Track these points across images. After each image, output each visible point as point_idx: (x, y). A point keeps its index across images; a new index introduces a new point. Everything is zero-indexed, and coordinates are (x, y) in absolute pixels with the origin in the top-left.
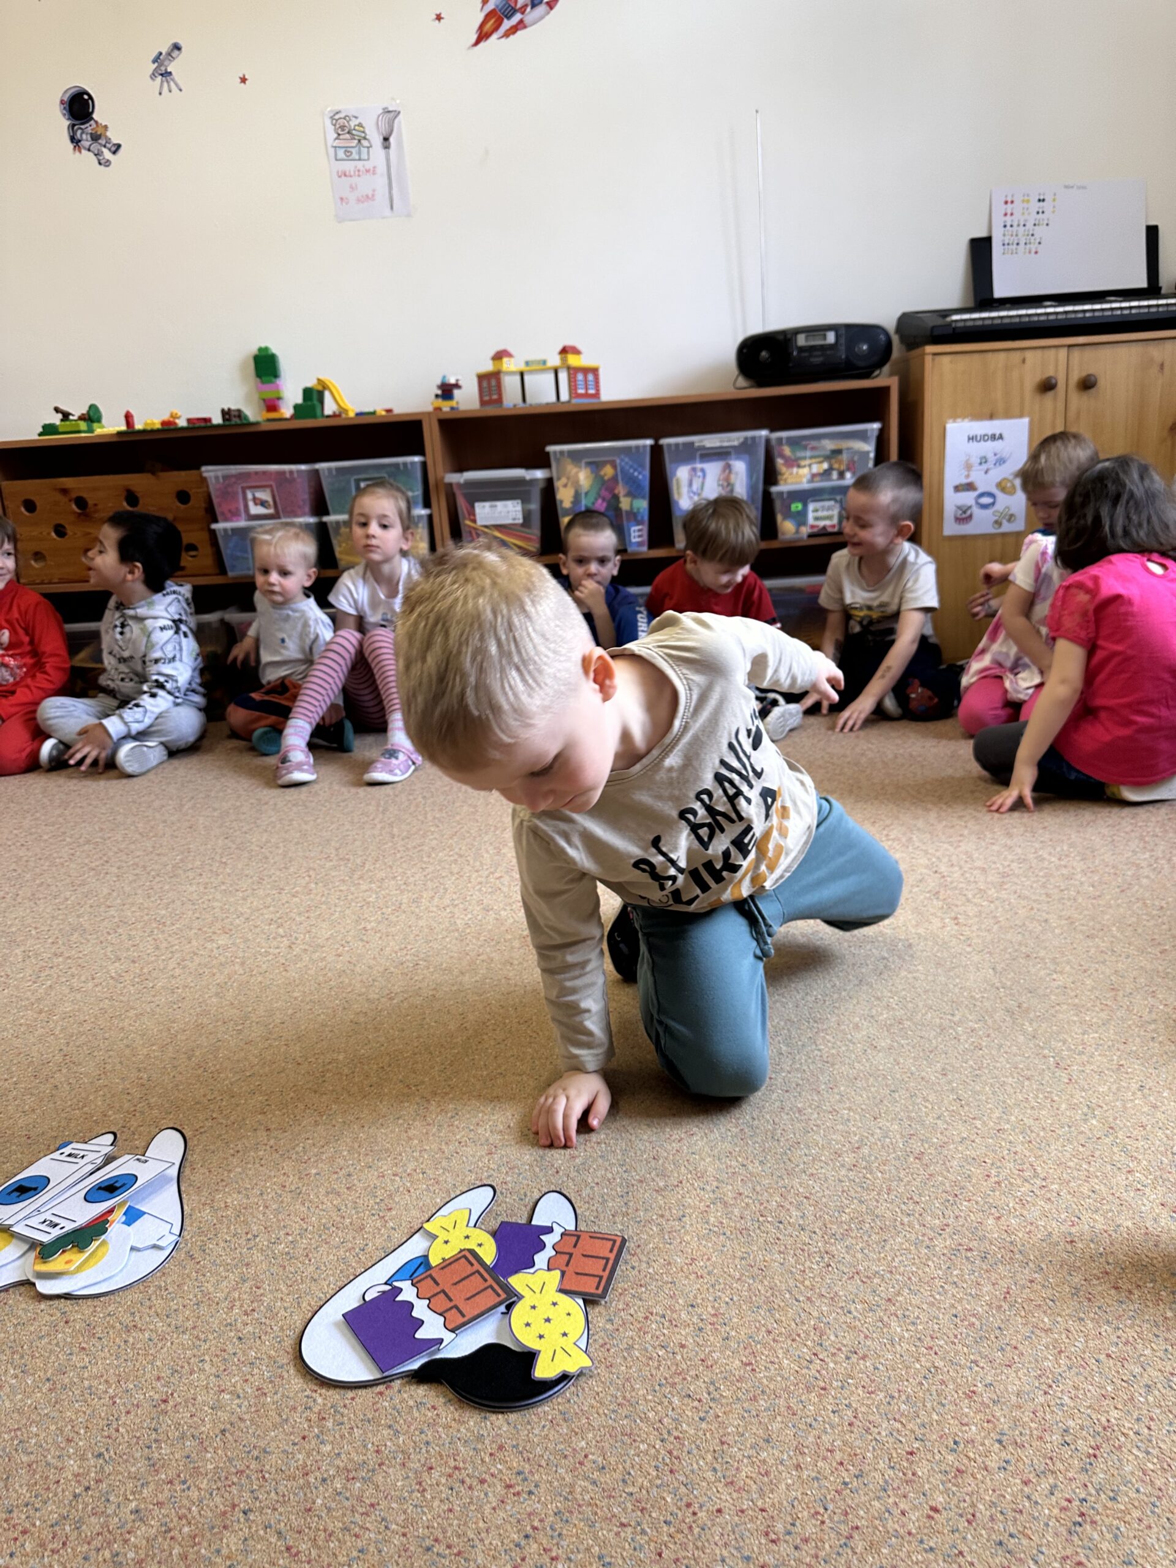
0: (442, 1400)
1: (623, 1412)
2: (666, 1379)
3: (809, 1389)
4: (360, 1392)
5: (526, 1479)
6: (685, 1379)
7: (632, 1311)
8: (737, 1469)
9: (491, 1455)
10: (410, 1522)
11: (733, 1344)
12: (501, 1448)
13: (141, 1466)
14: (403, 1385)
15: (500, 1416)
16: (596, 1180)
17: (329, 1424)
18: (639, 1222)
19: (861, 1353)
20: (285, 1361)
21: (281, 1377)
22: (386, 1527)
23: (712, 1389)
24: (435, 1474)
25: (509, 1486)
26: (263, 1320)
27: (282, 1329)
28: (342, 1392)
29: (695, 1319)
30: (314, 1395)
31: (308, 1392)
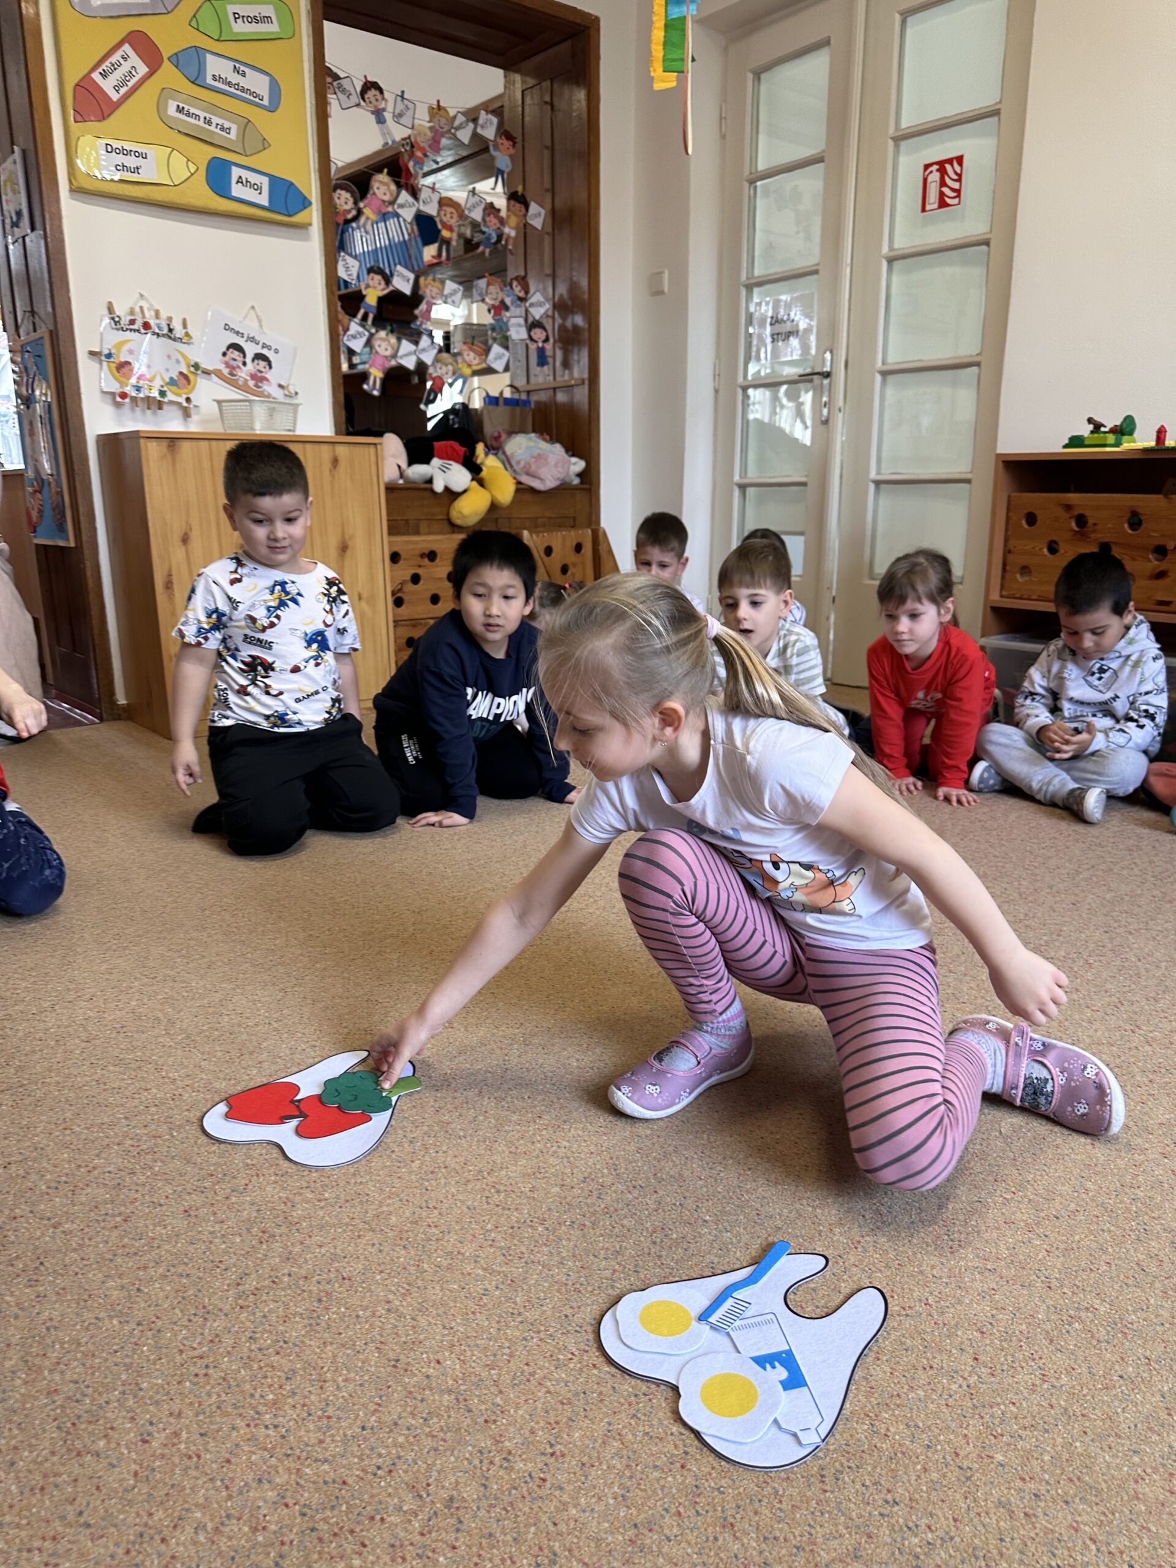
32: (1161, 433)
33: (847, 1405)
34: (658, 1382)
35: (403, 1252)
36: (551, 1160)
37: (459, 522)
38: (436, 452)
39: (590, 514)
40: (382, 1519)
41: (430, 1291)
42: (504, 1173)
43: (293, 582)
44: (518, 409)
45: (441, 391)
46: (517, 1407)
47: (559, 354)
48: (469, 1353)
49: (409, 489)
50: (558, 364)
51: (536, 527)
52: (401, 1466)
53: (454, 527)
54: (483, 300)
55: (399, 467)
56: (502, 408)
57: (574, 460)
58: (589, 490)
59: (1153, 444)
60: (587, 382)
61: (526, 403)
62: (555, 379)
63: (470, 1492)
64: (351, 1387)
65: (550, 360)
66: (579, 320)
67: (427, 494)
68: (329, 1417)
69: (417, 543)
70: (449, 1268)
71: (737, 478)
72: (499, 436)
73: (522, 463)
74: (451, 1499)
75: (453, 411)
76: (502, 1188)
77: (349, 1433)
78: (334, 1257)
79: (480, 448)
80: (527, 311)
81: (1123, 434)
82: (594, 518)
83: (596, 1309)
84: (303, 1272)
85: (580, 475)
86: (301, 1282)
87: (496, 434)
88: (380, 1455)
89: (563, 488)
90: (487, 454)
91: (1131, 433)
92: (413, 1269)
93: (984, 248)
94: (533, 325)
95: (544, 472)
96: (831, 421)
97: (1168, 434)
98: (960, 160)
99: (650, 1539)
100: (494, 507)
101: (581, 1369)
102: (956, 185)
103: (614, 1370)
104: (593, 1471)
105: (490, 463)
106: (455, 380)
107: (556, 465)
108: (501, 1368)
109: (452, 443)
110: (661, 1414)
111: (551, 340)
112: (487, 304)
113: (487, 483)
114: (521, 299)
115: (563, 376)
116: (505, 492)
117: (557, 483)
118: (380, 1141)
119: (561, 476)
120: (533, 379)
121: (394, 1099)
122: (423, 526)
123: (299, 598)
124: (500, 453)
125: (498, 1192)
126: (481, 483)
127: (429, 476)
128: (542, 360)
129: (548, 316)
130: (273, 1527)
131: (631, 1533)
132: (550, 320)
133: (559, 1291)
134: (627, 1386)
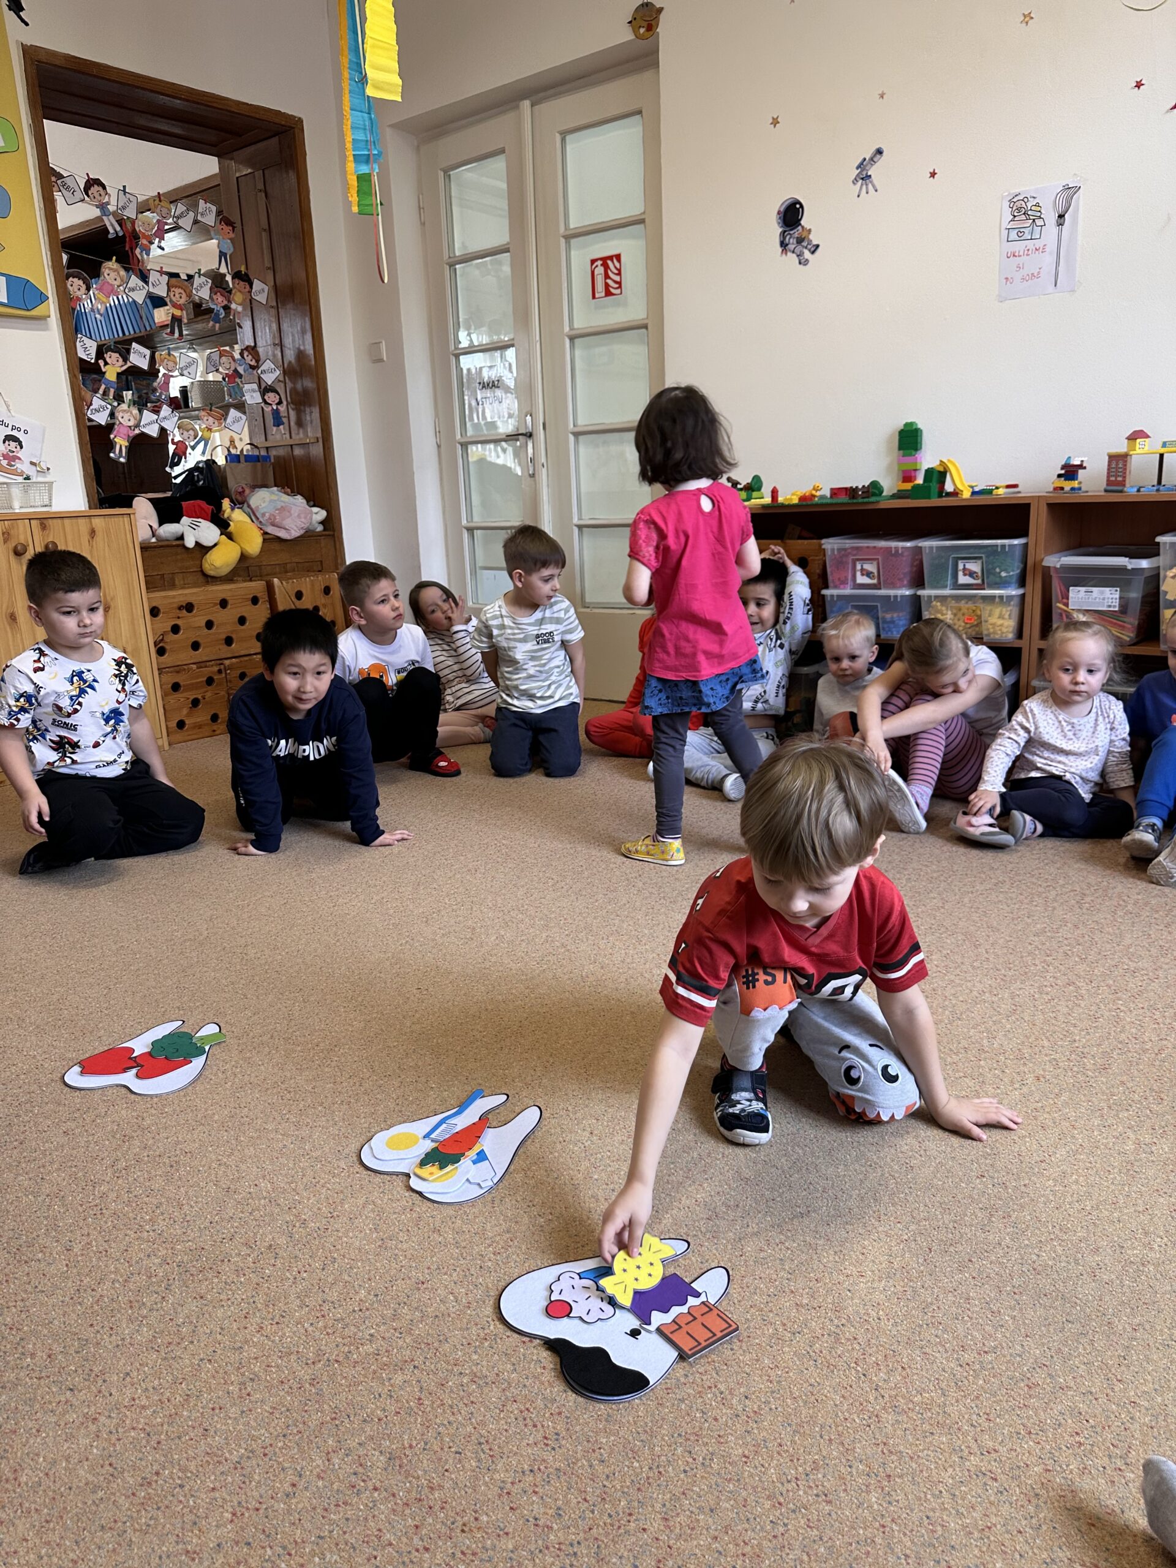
0: (552, 1366)
1: (643, 1437)
2: (686, 1433)
3: (769, 1498)
4: (516, 1336)
5: (557, 1440)
6: (698, 1441)
7: (704, 1378)
8: (678, 1514)
9: (551, 1414)
10: (483, 1423)
11: (749, 1439)
12: (560, 1413)
13: (389, 1313)
14: (539, 1345)
15: (574, 1395)
16: (762, 1275)
17: (486, 1344)
18: (764, 1320)
19: (830, 1497)
20: (492, 1294)
21: (484, 1302)
22: (470, 1419)
23: (709, 1457)
24: (515, 1406)
25: (546, 1438)
26: (500, 1263)
27: (505, 1274)
28: (506, 1329)
29: (740, 1408)
30: (492, 1323)
31: (490, 1320)
32: (774, 493)
33: (512, 1167)
34: (397, 1174)
35: (225, 1133)
36: (326, 1070)
37: (212, 573)
38: (184, 513)
39: (336, 557)
40: (229, 1261)
41: (246, 1151)
42: (293, 1081)
43: (89, 671)
44: (259, 464)
45: (185, 454)
46: (309, 1199)
47: (292, 414)
48: (275, 1179)
49: (162, 546)
50: (292, 424)
51: (286, 572)
52: (237, 1237)
53: (209, 579)
54: (217, 370)
55: (151, 527)
56: (243, 464)
57: (315, 509)
58: (333, 536)
59: (768, 500)
60: (321, 441)
61: (266, 458)
62: (291, 437)
63: (282, 1241)
64: (200, 1205)
65: (285, 420)
66: (308, 383)
67: (179, 550)
68: (188, 1221)
69: (174, 597)
70: (259, 1137)
71: (464, 522)
72: (244, 492)
73: (267, 515)
74: (271, 1246)
75: (196, 468)
76: (292, 1090)
77: (202, 1226)
78: (177, 1143)
79: (226, 503)
80: (259, 378)
81: (753, 491)
82: (339, 561)
83: (358, 1145)
84: (158, 1153)
85: (322, 523)
86: (157, 1159)
87: (240, 490)
88: (223, 1233)
89: (308, 535)
90: (233, 509)
91: (759, 489)
92: (233, 1142)
93: (644, 330)
94: (265, 390)
95: (288, 523)
96: (537, 475)
97: (779, 493)
98: (618, 257)
99: (389, 1244)
100: (243, 557)
101: (349, 1176)
102: (617, 278)
103: (369, 1172)
104: (356, 1221)
105: (237, 517)
106: (198, 443)
107: (299, 516)
108: (296, 1183)
109: (199, 502)
110: (399, 1189)
111: (285, 403)
112: (221, 373)
113: (235, 536)
114: (252, 367)
115: (298, 434)
116: (254, 544)
117: (302, 532)
118: (200, 1074)
119: (306, 526)
120: (270, 437)
121: (207, 1048)
122: (178, 581)
123: (95, 684)
124: (245, 505)
125: (289, 1092)
126: (230, 537)
127: (180, 533)
128: (278, 421)
129: (279, 381)
130: (161, 1274)
131: (380, 1243)
132: (282, 385)
133: (334, 1139)
134: (378, 1179)
